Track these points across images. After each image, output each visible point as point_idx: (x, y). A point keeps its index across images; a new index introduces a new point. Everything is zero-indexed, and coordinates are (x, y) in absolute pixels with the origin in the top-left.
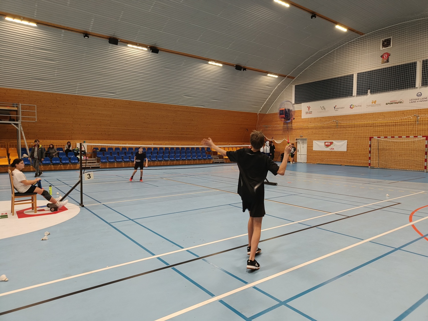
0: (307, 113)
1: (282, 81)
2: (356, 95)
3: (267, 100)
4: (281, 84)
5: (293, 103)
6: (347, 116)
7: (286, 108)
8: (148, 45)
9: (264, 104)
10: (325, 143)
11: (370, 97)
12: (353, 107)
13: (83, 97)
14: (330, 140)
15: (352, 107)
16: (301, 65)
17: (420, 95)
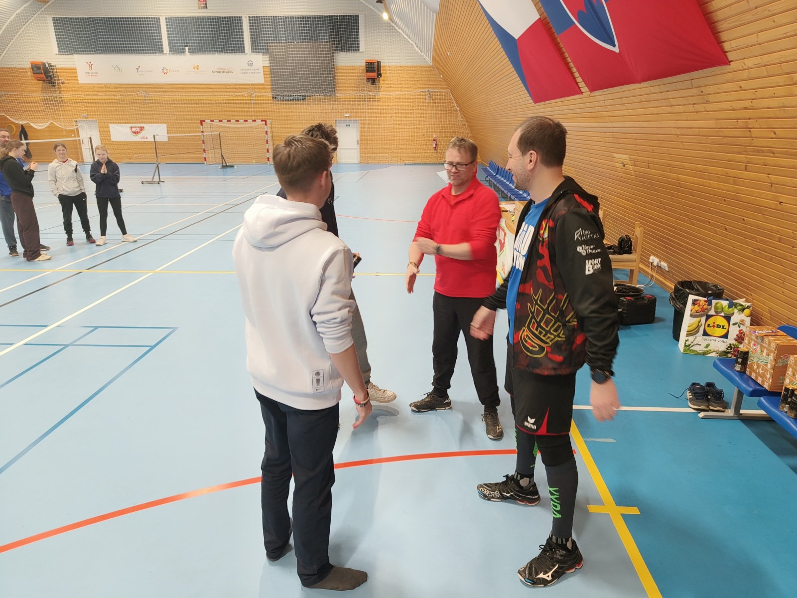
0: (88, 74)
2: (168, 52)
5: (55, 53)
7: (45, 61)
10: (132, 128)
11: (189, 59)
12: (168, 72)
15: (165, 71)
17: (251, 64)
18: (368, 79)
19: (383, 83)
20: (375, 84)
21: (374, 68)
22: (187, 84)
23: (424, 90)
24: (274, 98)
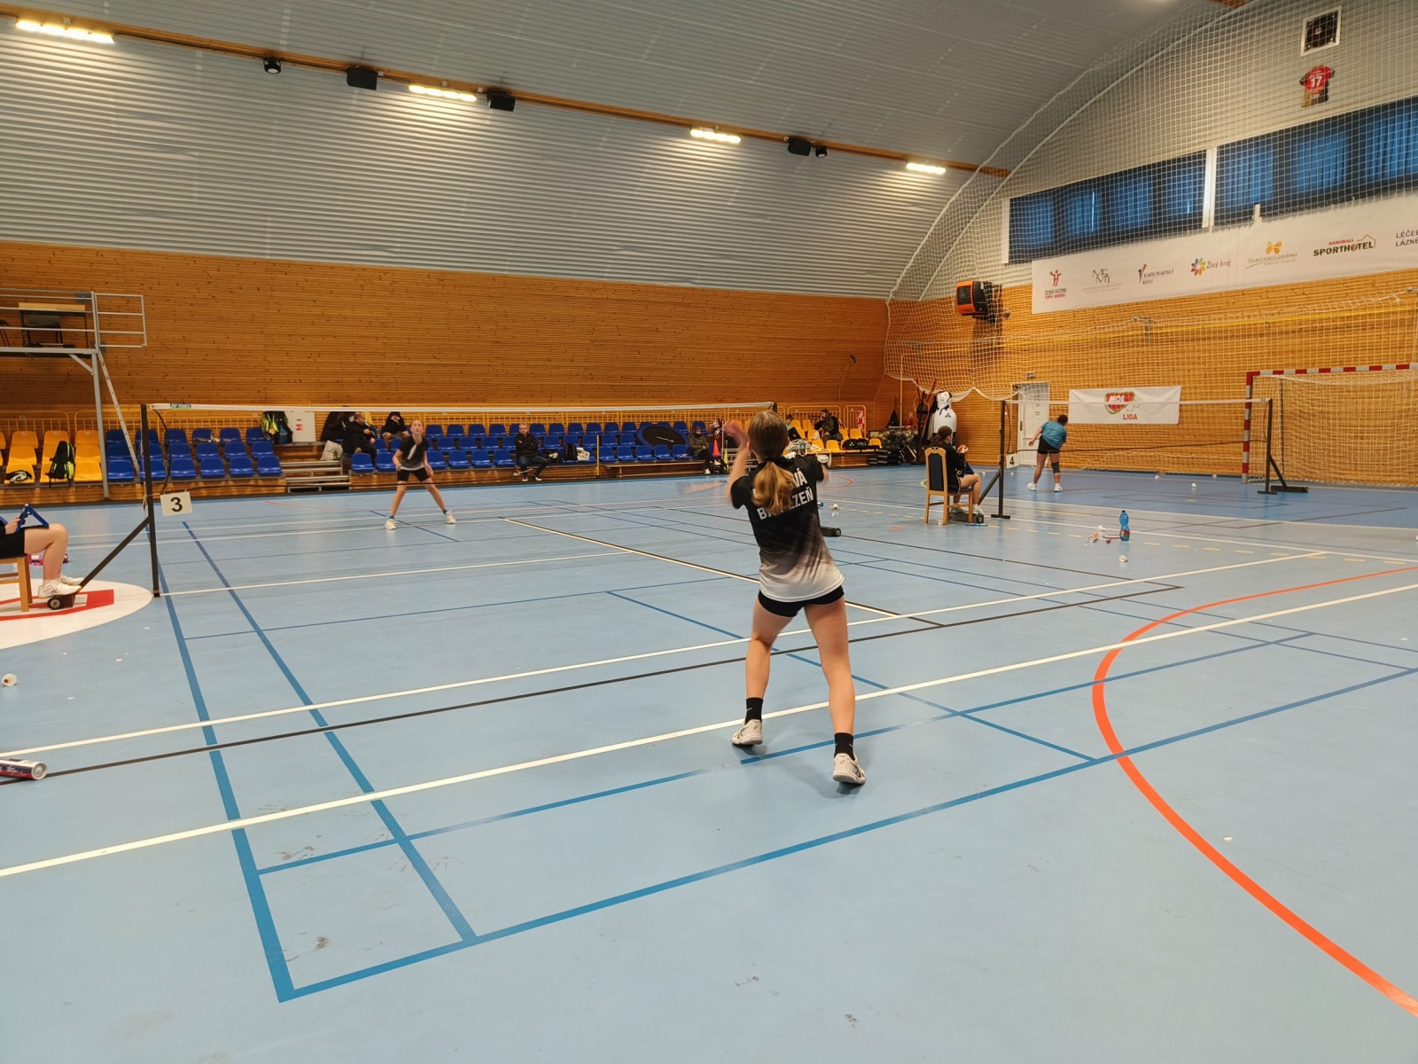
0: (1049, 294)
1: (964, 186)
2: (1212, 223)
3: (915, 254)
4: (960, 195)
5: (1003, 262)
6: (1184, 299)
7: (981, 280)
8: (477, 86)
9: (907, 268)
10: (1109, 396)
11: (1260, 232)
12: (1204, 269)
13: (289, 264)
14: (1125, 385)
15: (1198, 267)
16: (1024, 126)
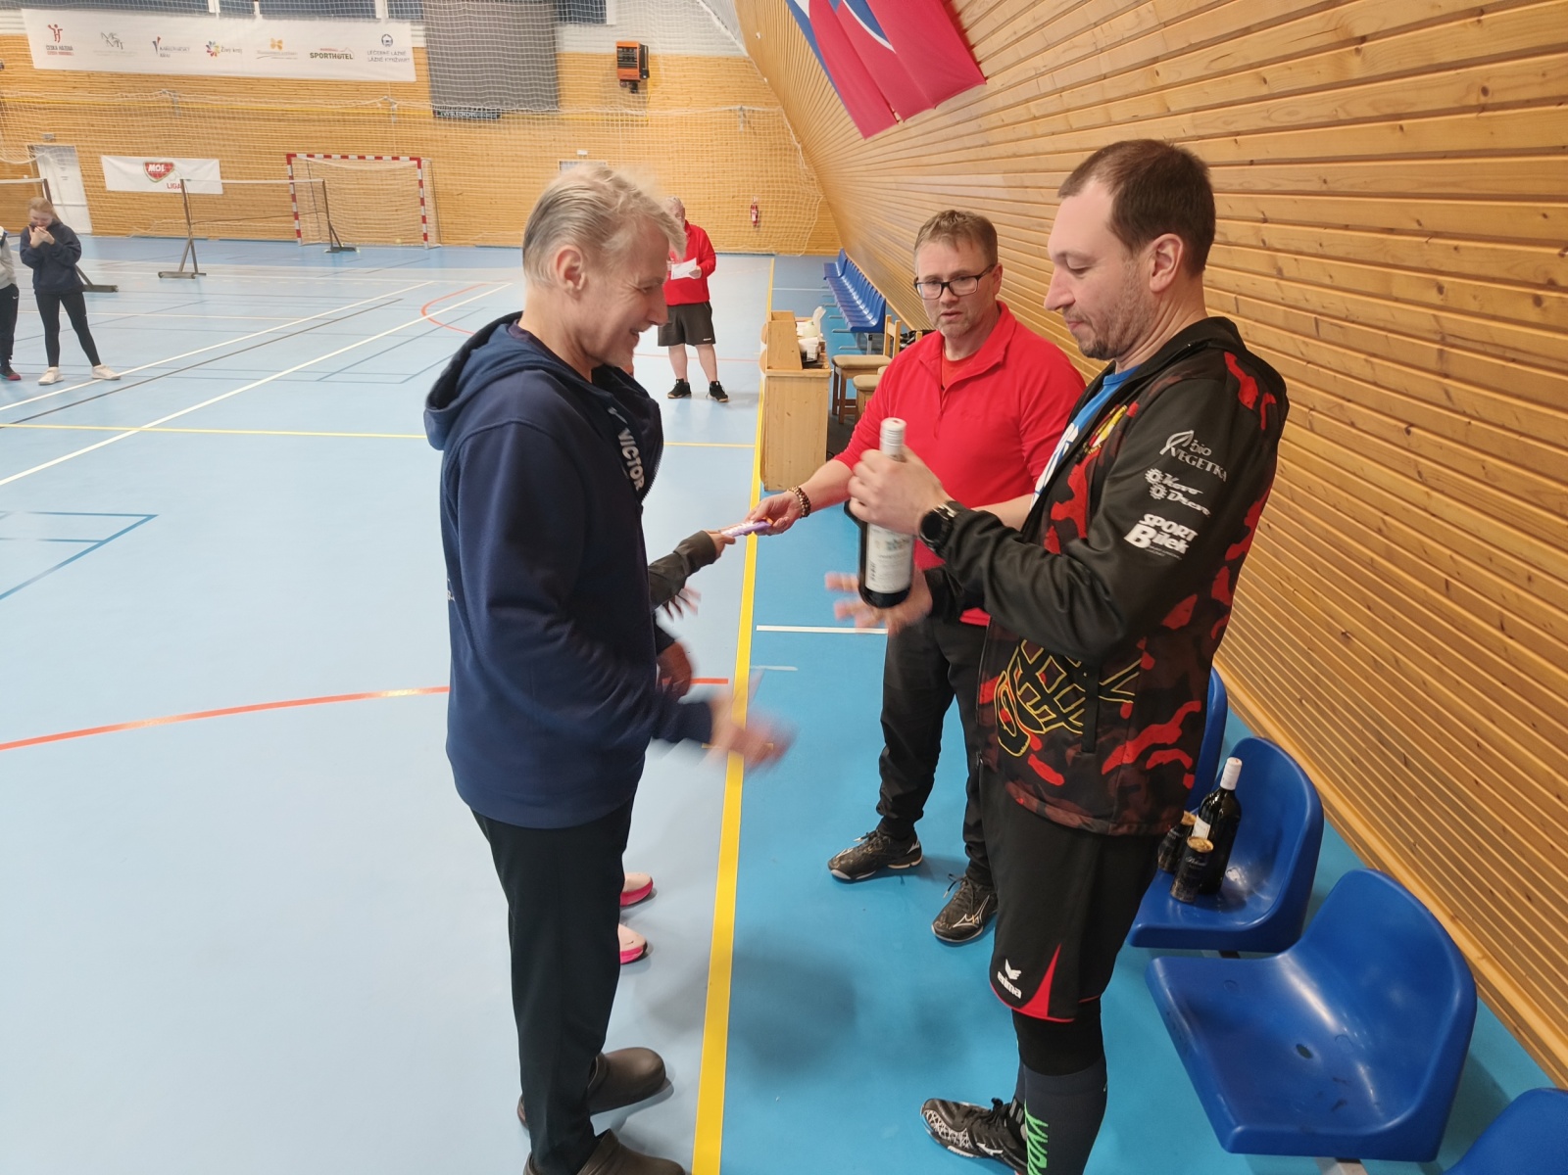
0: (51, 49)
2: (218, 11)
6: (203, 78)
10: (147, 164)
11: (263, 27)
12: (218, 52)
14: (159, 155)
15: (213, 49)
17: (389, 43)
18: (622, 80)
19: (653, 89)
20: (637, 93)
21: (633, 58)
22: (258, 79)
23: (732, 108)
24: (437, 113)
